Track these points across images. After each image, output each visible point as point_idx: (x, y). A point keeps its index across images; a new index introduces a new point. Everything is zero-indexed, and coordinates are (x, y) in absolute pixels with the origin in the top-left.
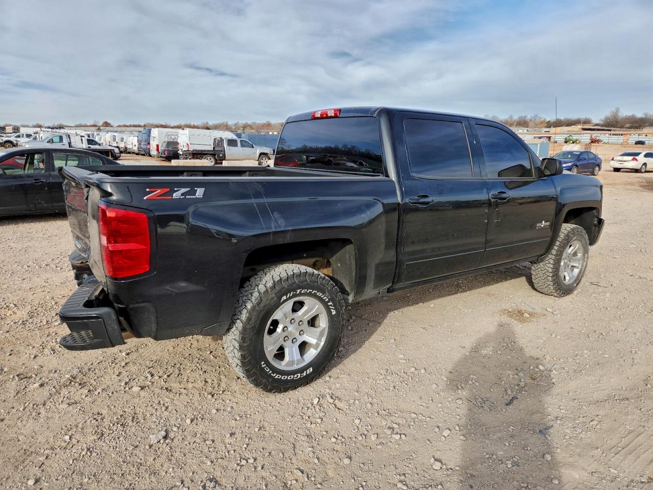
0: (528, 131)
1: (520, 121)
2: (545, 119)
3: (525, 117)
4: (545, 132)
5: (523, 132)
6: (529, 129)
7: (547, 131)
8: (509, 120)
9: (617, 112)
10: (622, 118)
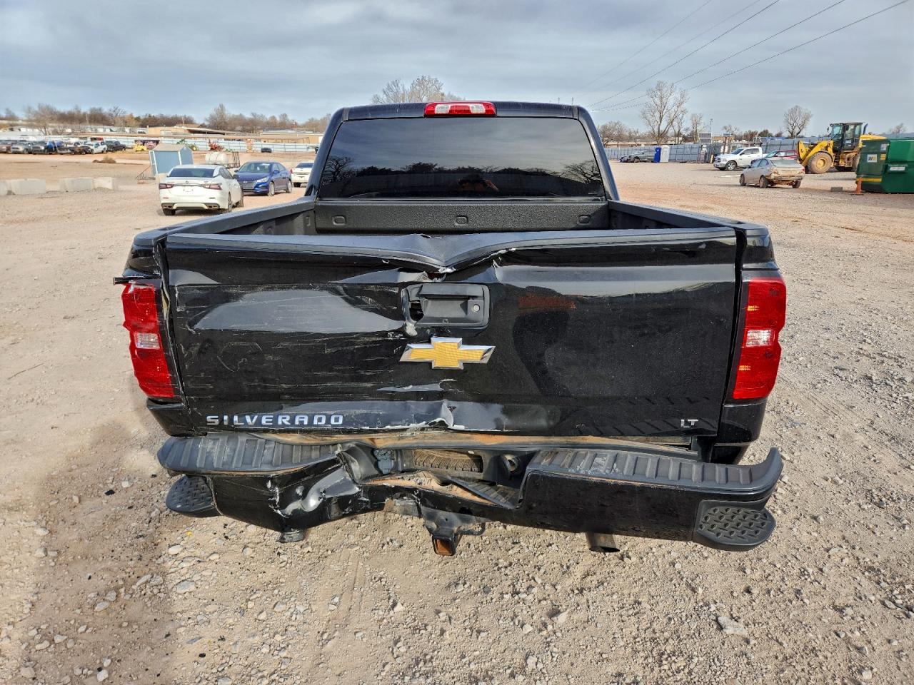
0: (111, 131)
1: (95, 116)
2: (131, 115)
3: (100, 109)
4: (139, 133)
5: (106, 133)
6: (114, 129)
7: (141, 133)
8: (76, 113)
9: (222, 110)
10: (230, 118)
